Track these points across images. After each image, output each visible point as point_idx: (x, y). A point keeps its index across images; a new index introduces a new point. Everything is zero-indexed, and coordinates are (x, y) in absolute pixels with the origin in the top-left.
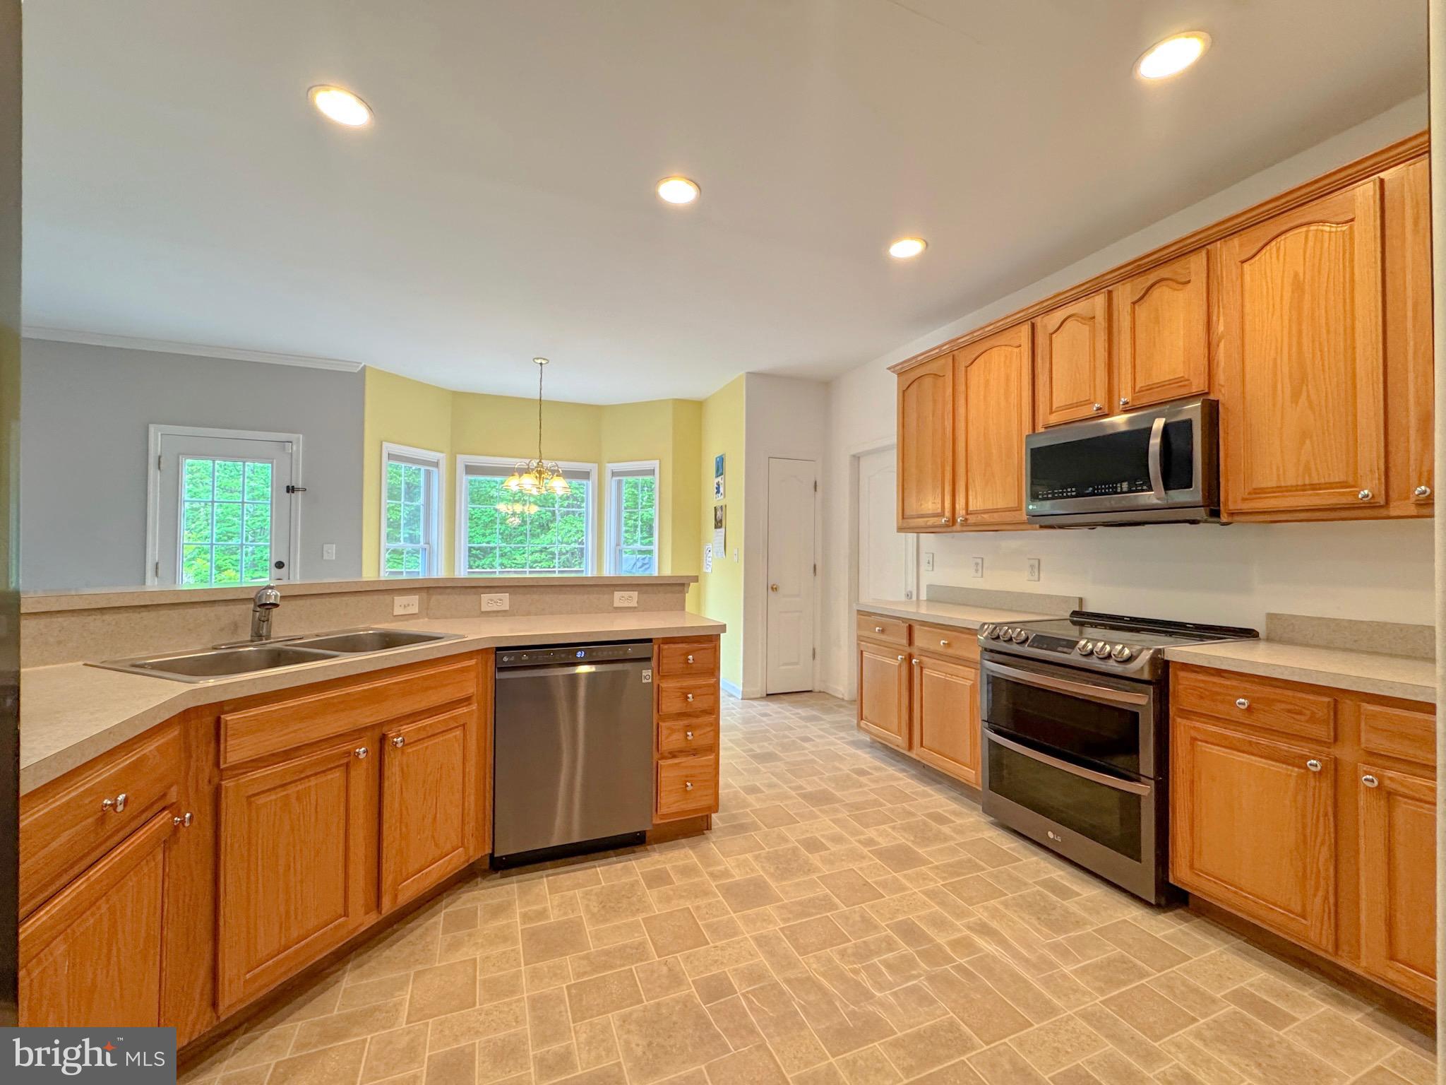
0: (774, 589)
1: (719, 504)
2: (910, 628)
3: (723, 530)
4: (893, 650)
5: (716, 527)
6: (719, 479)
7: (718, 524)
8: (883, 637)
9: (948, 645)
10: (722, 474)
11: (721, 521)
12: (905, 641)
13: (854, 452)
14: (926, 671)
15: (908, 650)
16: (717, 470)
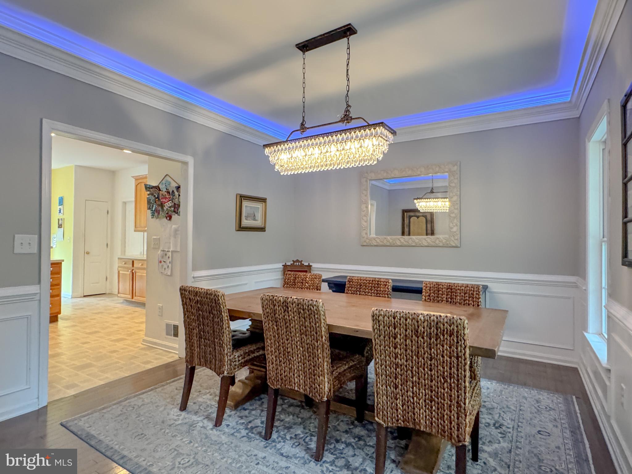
0: (88, 253)
1: (60, 218)
2: (133, 262)
3: (62, 229)
4: (128, 269)
5: (59, 227)
6: (61, 207)
7: (60, 226)
8: (126, 266)
9: (142, 265)
10: (62, 205)
11: (61, 225)
12: (131, 266)
13: (125, 200)
14: (137, 274)
15: (132, 268)
16: (60, 203)
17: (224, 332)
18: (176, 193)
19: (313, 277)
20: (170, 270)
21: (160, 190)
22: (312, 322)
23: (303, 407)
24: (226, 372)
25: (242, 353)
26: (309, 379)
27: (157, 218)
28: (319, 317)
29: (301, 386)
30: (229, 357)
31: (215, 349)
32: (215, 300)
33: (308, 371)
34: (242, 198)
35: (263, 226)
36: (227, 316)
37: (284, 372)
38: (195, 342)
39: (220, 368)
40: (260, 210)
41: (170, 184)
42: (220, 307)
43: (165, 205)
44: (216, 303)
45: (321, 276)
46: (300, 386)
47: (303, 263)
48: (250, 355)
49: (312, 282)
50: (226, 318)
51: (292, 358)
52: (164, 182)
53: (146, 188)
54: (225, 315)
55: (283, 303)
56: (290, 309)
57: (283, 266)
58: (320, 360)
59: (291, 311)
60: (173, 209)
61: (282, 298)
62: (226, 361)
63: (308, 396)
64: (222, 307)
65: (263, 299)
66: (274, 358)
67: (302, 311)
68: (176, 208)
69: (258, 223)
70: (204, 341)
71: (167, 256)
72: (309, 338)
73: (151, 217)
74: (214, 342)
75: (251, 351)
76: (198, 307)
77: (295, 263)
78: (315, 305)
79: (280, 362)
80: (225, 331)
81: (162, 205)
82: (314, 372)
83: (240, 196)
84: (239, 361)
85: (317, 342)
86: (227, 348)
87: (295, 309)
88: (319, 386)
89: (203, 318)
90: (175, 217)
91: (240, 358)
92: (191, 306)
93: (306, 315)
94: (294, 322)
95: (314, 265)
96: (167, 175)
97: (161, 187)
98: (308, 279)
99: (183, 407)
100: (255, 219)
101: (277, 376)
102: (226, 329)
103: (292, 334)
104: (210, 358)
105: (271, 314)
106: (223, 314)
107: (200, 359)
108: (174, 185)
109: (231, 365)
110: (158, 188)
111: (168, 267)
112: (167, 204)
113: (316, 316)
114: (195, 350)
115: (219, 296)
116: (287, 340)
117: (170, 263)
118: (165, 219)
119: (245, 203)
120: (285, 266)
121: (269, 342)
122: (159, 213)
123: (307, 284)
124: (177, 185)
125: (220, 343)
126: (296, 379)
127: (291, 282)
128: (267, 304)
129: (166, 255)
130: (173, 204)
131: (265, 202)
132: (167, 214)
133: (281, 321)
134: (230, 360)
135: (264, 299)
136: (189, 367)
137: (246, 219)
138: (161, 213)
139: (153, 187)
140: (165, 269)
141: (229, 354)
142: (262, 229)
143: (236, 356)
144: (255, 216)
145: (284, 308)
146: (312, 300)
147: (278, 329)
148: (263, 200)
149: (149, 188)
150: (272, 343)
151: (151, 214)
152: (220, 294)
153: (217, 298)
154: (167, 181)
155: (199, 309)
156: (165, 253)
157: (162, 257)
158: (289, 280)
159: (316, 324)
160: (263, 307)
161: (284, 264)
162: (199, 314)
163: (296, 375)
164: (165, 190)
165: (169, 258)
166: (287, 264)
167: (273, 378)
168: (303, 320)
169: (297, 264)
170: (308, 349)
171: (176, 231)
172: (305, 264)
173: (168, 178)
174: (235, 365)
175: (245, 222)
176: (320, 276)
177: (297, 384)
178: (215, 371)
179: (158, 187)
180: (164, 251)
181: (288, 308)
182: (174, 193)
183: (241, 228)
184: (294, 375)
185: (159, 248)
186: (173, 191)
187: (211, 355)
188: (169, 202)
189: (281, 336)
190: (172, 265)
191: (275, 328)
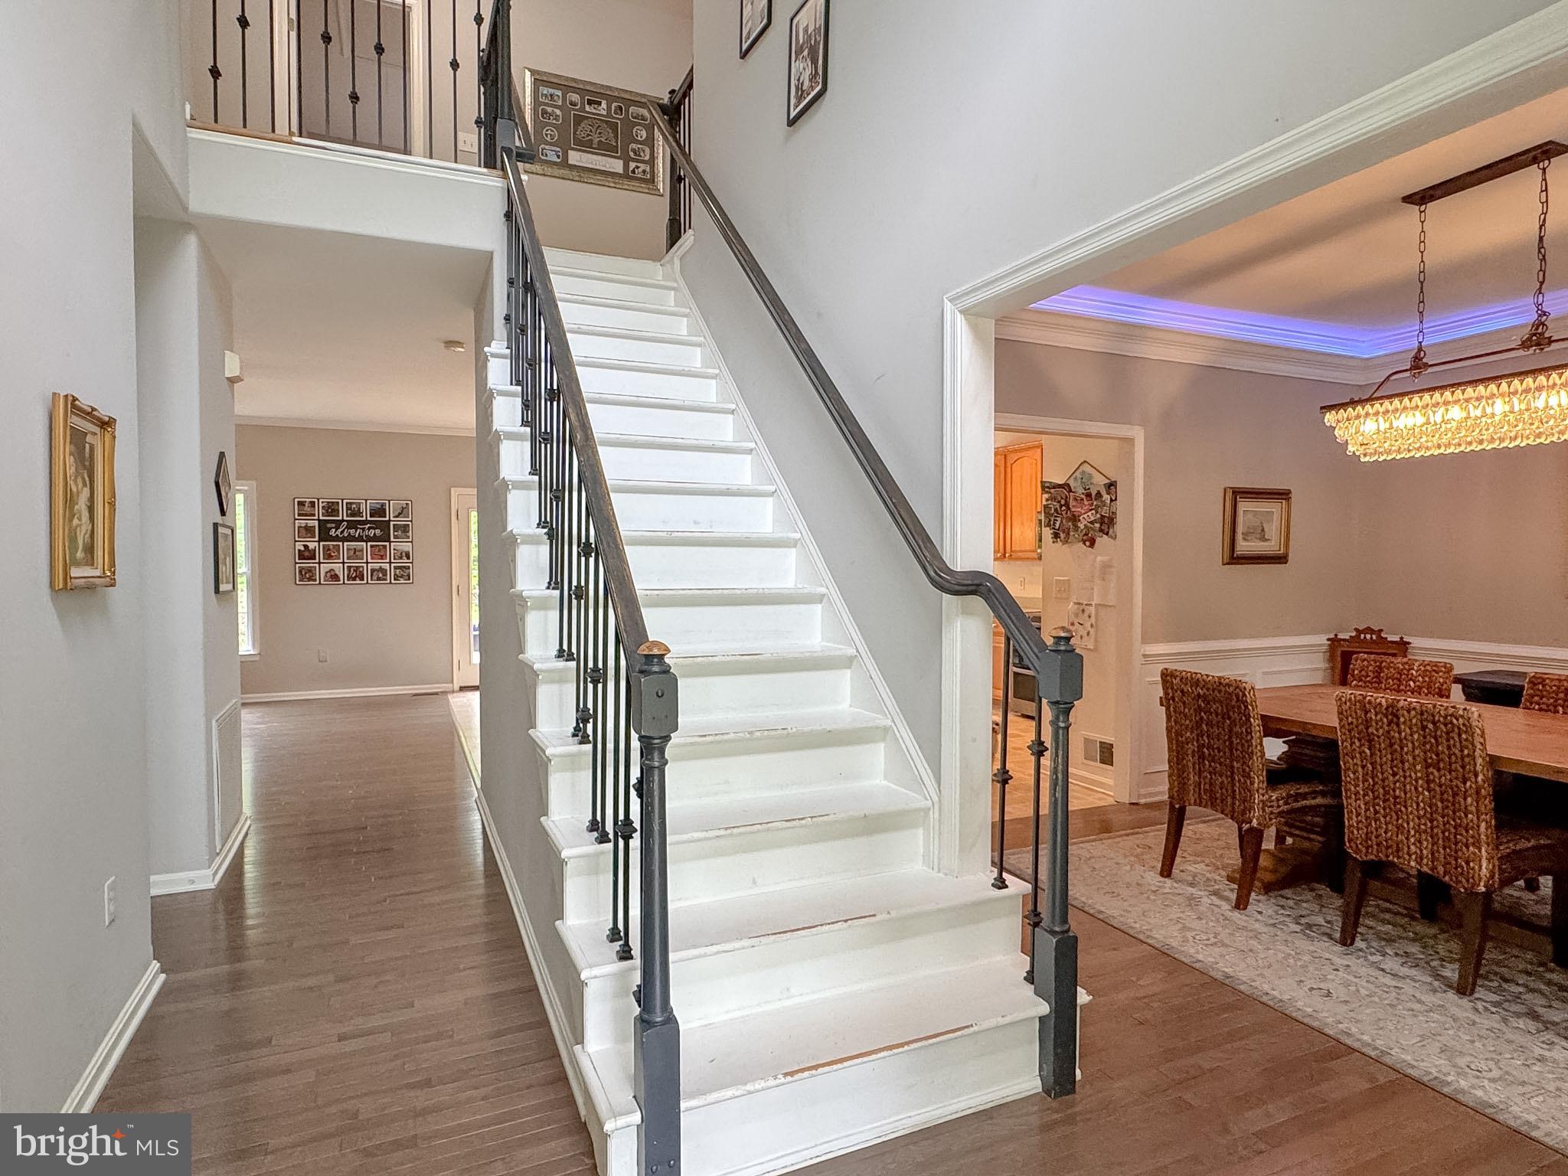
17: (1252, 753)
18: (1106, 497)
19: (1429, 668)
20: (1092, 640)
21: (1071, 491)
22: (1454, 746)
23: (1413, 918)
24: (1255, 821)
25: (1284, 795)
26: (1444, 849)
27: (1066, 542)
28: (1470, 738)
29: (1425, 861)
30: (1261, 797)
31: (1233, 779)
32: (1237, 696)
33: (1441, 835)
34: (1239, 494)
35: (1281, 552)
36: (1258, 725)
37: (1386, 832)
38: (1190, 765)
39: (1243, 813)
40: (1276, 517)
41: (1090, 476)
42: (1246, 707)
43: (1081, 518)
44: (1238, 700)
45: (1451, 669)
46: (1422, 859)
47: (1383, 635)
48: (1298, 802)
49: (1427, 679)
50: (1257, 728)
51: (1403, 809)
52: (1077, 474)
53: (1043, 488)
54: (1256, 723)
55: (1387, 709)
56: (1402, 720)
57: (1328, 640)
58: (1470, 816)
59: (1404, 723)
60: (1097, 525)
61: (1383, 700)
62: (1256, 801)
63: (1442, 882)
64: (1250, 707)
65: (1340, 699)
66: (1363, 806)
67: (1430, 726)
68: (1107, 524)
69: (1271, 546)
70: (1210, 766)
71: (1086, 614)
72: (1444, 775)
73: (1051, 540)
74: (1232, 767)
75: (1300, 794)
76: (1199, 706)
77: (1362, 636)
78: (1462, 716)
79: (1376, 812)
80: (1255, 751)
81: (1075, 519)
82: (1455, 837)
83: (1234, 492)
84: (1279, 806)
85: (1465, 783)
86: (1259, 781)
87: (1414, 721)
88: (1467, 863)
89: (1209, 724)
90: (1102, 541)
91: (1281, 802)
92: (1184, 703)
93: (1439, 733)
94: (1410, 745)
95: (1416, 642)
96: (1085, 462)
97: (1072, 483)
98: (1414, 672)
99: (1167, 871)
100: (1263, 539)
101: (1368, 838)
102: (1256, 746)
103: (1407, 765)
104: (1222, 794)
105: (1357, 727)
106: (1252, 720)
107: (1200, 794)
108: (1099, 481)
109: (1264, 811)
110: (1066, 486)
111: (1088, 633)
112: (1085, 516)
113: (1464, 736)
114: (1189, 779)
115: (1245, 688)
116: (1394, 774)
117: (1092, 626)
118: (1081, 544)
119: (1244, 506)
120: (1334, 641)
121: (1352, 775)
122: (1068, 534)
123: (1412, 683)
124: (1108, 481)
125: (1244, 771)
126: (1412, 847)
127: (1368, 676)
128: (1350, 708)
129: (1083, 611)
130: (1099, 516)
131: (1288, 499)
132: (1086, 534)
133: (1382, 741)
134: (1262, 801)
135: (1343, 699)
136: (1177, 806)
137: (1244, 539)
138: (1072, 533)
139: (1060, 486)
140: (1081, 637)
141: (1261, 791)
142: (1281, 559)
143: (1274, 798)
144: (1263, 530)
145: (1390, 717)
146: (1453, 707)
147: (1372, 755)
148: (1283, 495)
149: (1048, 487)
150: (1358, 778)
151: (1051, 536)
152: (1248, 687)
153: (1241, 693)
154: (1083, 472)
155: (1199, 709)
156: (1081, 607)
157: (1077, 615)
158: (1363, 673)
159: (1462, 751)
160: (1340, 713)
161: (1332, 636)
162: (1202, 718)
163: (1412, 840)
164: (1080, 490)
165: (1090, 617)
166: (1341, 636)
167: (1358, 842)
168: (1433, 741)
169: (1368, 636)
170: (1442, 794)
171: (1106, 567)
173: (1087, 468)
174: (1272, 813)
175: (1243, 546)
176: (1449, 669)
177: (1414, 857)
178: (1232, 818)
179: (1068, 485)
180: (1079, 604)
181: (1398, 719)
182: (1101, 496)
183: (1235, 559)
184: (1407, 839)
185: (1067, 599)
186: (1099, 495)
187: (1224, 790)
188: (1089, 514)
189: (1379, 767)
190: (1096, 632)
191: (1368, 751)
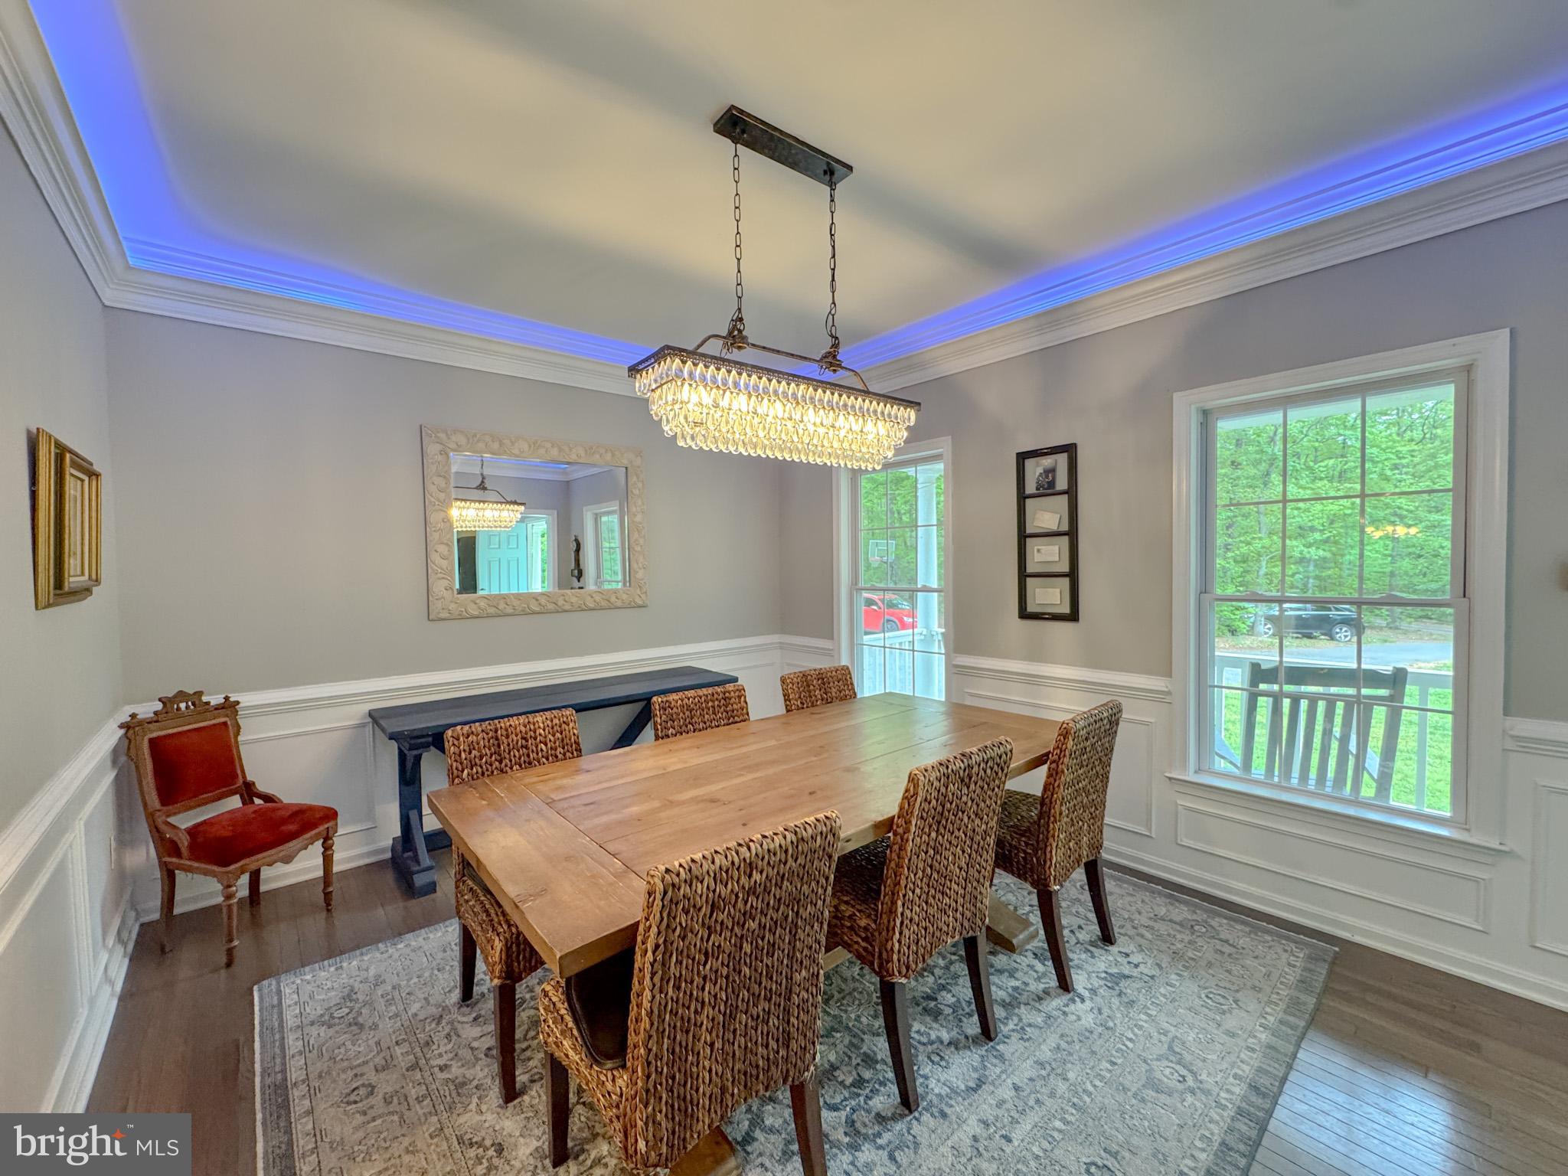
35: (87, 577)
47: (205, 699)
57: (121, 726)
77: (172, 708)
83: (59, 448)
120: (130, 727)
142: (87, 592)
148: (86, 468)
161: (126, 718)
166: (140, 716)
169: (182, 706)
172: (213, 703)
